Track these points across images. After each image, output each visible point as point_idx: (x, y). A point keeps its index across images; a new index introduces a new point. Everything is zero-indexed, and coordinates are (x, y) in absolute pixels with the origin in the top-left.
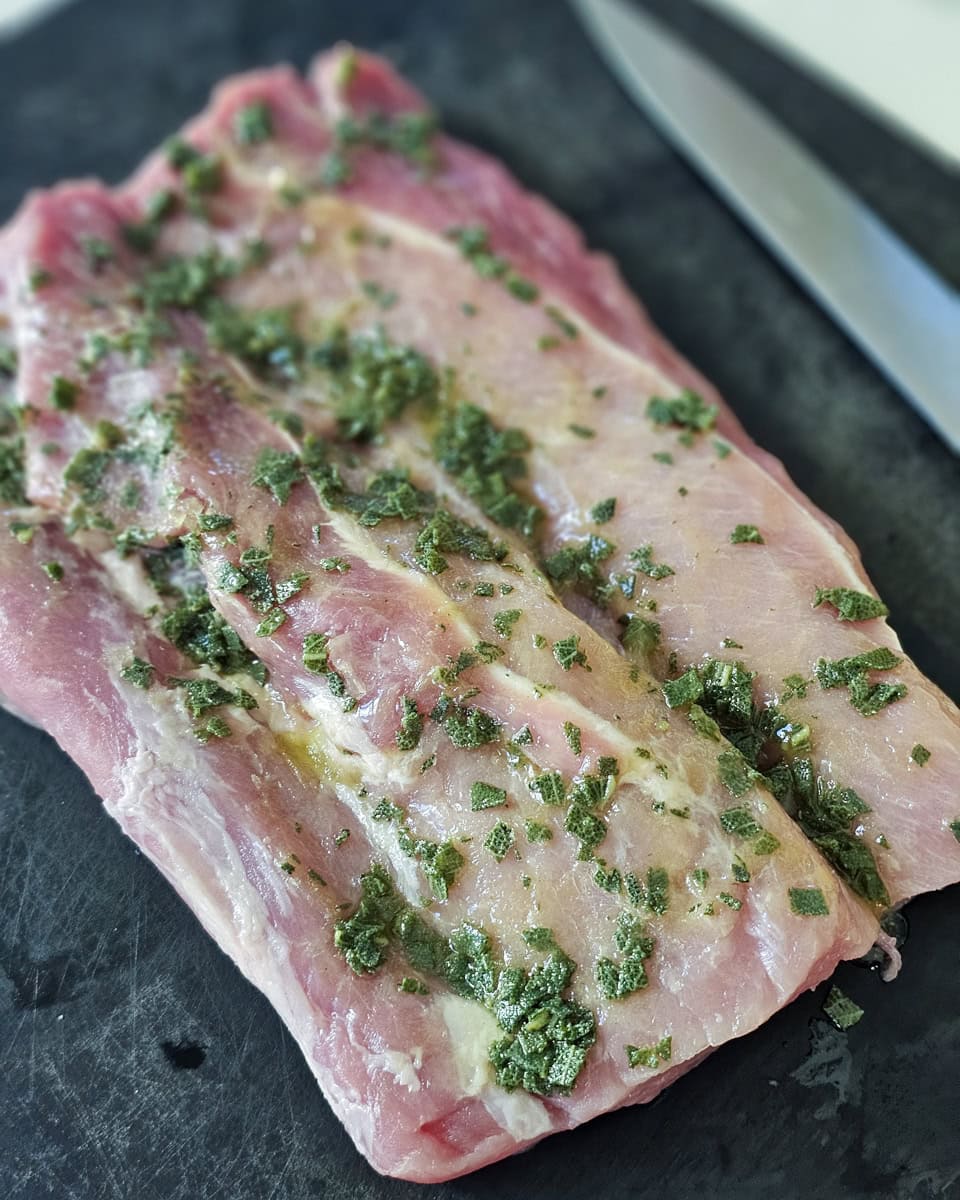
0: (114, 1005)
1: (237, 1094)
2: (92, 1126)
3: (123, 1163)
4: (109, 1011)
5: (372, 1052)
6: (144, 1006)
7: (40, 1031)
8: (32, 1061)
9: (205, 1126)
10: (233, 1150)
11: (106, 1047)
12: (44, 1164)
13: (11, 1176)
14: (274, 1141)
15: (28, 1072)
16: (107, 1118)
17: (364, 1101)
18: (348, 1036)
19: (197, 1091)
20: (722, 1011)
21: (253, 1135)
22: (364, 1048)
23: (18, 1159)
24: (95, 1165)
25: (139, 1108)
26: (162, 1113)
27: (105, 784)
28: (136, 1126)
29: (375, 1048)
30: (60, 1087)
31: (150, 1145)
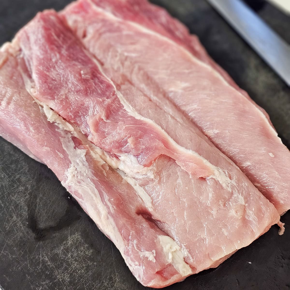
0: (64, 240)
1: (100, 265)
2: (59, 274)
3: (68, 285)
4: (62, 242)
5: (141, 251)
6: (72, 241)
7: (43, 248)
8: (41, 256)
9: (91, 275)
10: (100, 281)
11: (62, 252)
12: (45, 285)
13: (36, 289)
14: (111, 279)
15: (40, 259)
16: (63, 272)
17: (140, 265)
18: (134, 247)
19: (89, 264)
20: (240, 240)
21: (105, 277)
22: (139, 250)
23: (37, 284)
24: (60, 286)
25: (72, 270)
26: (79, 271)
27: (62, 177)
28: (71, 274)
29: (142, 250)
30: (49, 263)
31: (75, 280)
